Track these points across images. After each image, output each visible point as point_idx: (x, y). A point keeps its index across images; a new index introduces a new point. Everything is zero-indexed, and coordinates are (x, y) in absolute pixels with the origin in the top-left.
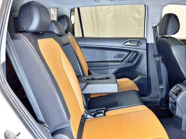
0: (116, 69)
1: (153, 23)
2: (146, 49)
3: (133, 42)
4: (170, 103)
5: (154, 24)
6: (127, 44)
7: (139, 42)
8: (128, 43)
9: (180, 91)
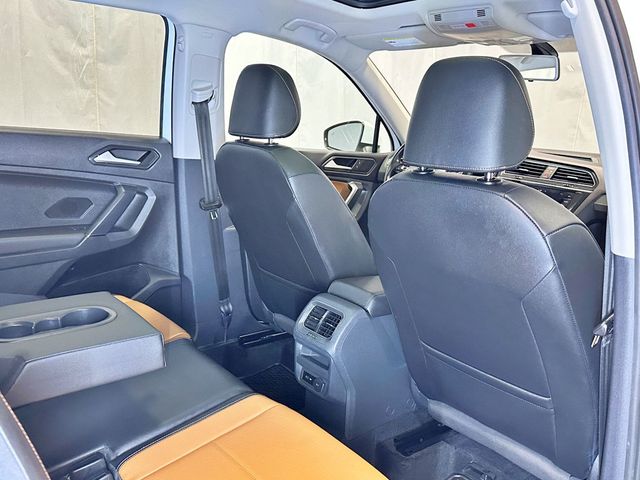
0: (64, 262)
1: (198, 87)
2: (172, 179)
3: (122, 153)
4: (297, 364)
5: (198, 93)
6: (100, 158)
7: (149, 152)
8: (106, 157)
9: (335, 319)
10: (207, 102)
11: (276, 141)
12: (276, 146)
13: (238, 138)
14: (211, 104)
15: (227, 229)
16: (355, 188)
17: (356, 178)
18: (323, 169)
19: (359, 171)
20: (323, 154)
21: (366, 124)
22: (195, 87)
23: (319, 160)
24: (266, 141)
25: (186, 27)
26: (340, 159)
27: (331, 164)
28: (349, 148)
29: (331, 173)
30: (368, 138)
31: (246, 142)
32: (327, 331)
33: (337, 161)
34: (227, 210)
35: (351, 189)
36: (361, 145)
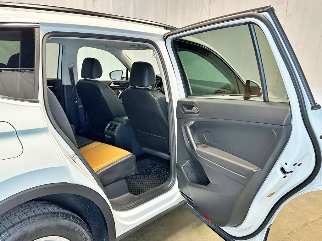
5: (70, 65)
7: (55, 83)
9: (116, 126)
10: (72, 67)
11: (96, 79)
12: (96, 81)
13: (84, 78)
14: (73, 68)
15: (80, 106)
16: (121, 92)
17: (121, 89)
18: (110, 86)
19: (122, 87)
20: (110, 81)
21: (123, 71)
22: (69, 63)
23: (108, 83)
24: (93, 79)
25: (66, 47)
26: (115, 83)
27: (112, 85)
28: (119, 79)
29: (112, 88)
30: (125, 76)
31: (86, 80)
32: (114, 130)
33: (114, 84)
34: (80, 100)
35: (119, 92)
36: (122, 78)
